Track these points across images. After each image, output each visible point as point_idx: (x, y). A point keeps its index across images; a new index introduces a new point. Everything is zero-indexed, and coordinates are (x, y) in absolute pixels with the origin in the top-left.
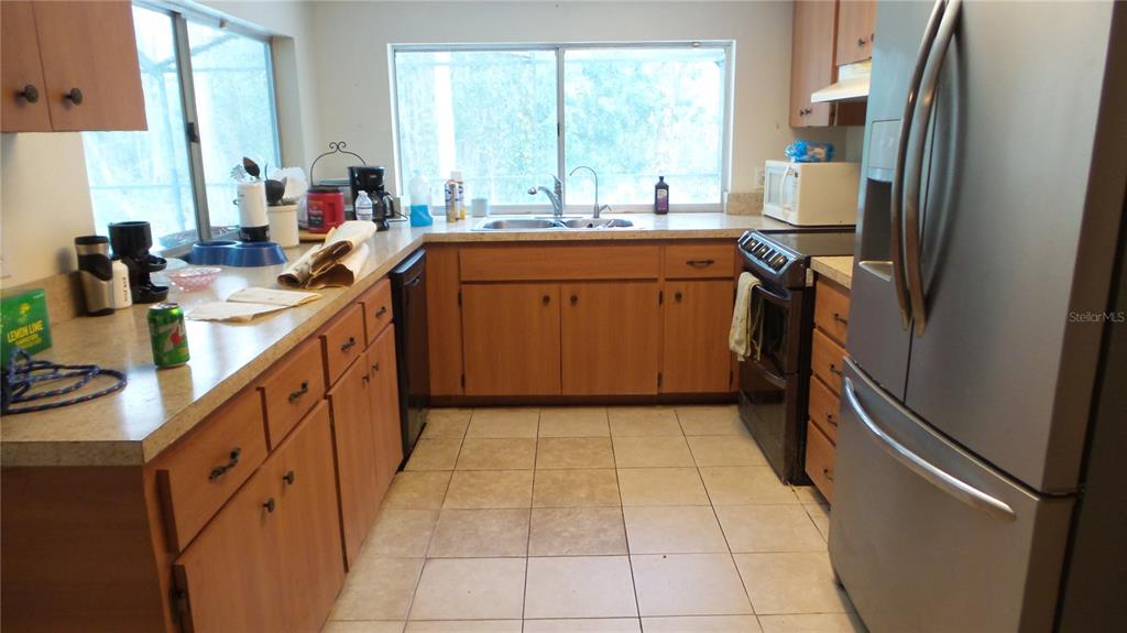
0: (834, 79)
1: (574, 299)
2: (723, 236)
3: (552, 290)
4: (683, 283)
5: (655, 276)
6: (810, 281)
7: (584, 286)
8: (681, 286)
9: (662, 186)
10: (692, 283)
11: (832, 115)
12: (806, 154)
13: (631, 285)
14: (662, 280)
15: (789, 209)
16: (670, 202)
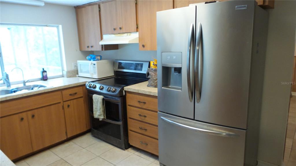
0: (102, 39)
1: (33, 116)
2: (79, 85)
3: (24, 115)
4: (69, 102)
5: (59, 101)
6: (124, 94)
7: (36, 111)
8: (69, 103)
9: (44, 71)
10: (72, 101)
11: (102, 48)
12: (95, 58)
13: (52, 106)
14: (62, 102)
15: (92, 74)
16: (48, 76)
